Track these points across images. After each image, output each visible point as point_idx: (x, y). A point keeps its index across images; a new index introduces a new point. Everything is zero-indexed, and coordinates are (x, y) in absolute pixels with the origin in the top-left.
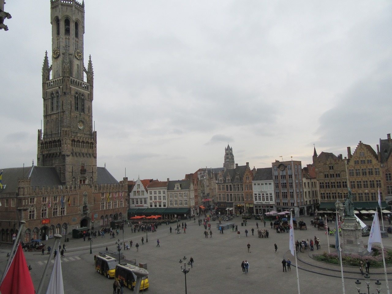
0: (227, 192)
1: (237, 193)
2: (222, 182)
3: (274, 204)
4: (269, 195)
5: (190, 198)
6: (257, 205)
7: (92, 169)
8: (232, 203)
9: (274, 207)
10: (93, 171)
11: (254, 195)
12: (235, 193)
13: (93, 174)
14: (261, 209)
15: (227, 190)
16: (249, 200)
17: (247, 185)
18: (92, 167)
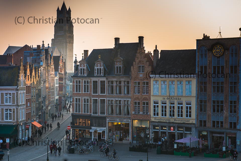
0: (93, 96)
1: (116, 97)
2: (86, 75)
3: (194, 124)
4: (184, 106)
5: (18, 105)
6: (157, 124)
8: (105, 118)
9: (193, 129)
11: (152, 105)
12: (111, 99)
14: (165, 133)
15: (95, 91)
16: (141, 113)
17: (139, 83)
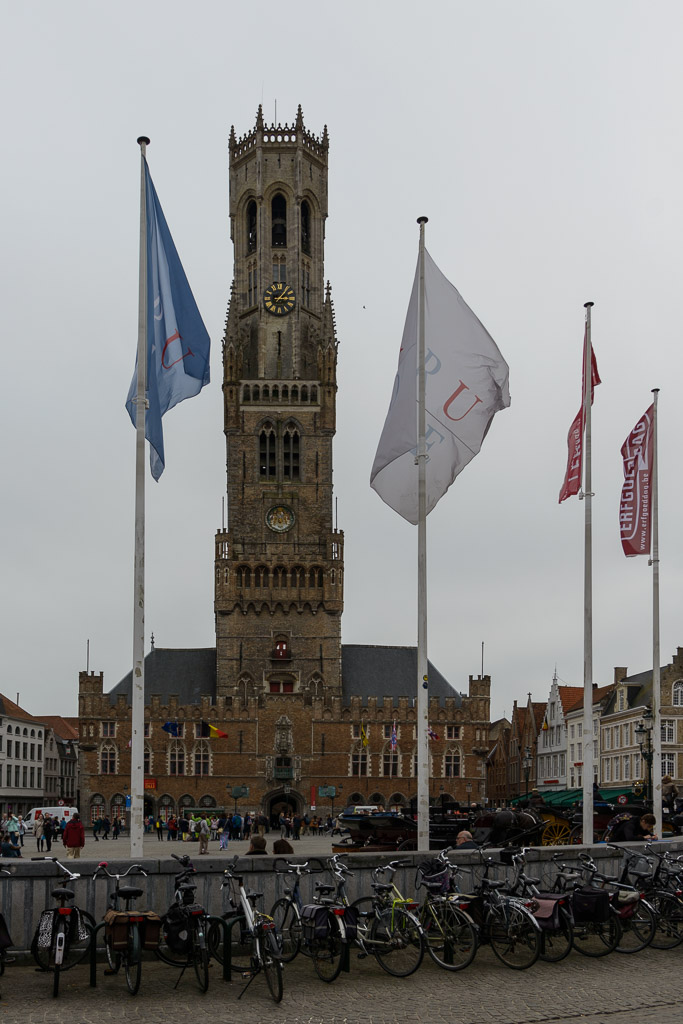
7: (318, 649)
10: (321, 657)
13: (322, 666)
18: (319, 642)
